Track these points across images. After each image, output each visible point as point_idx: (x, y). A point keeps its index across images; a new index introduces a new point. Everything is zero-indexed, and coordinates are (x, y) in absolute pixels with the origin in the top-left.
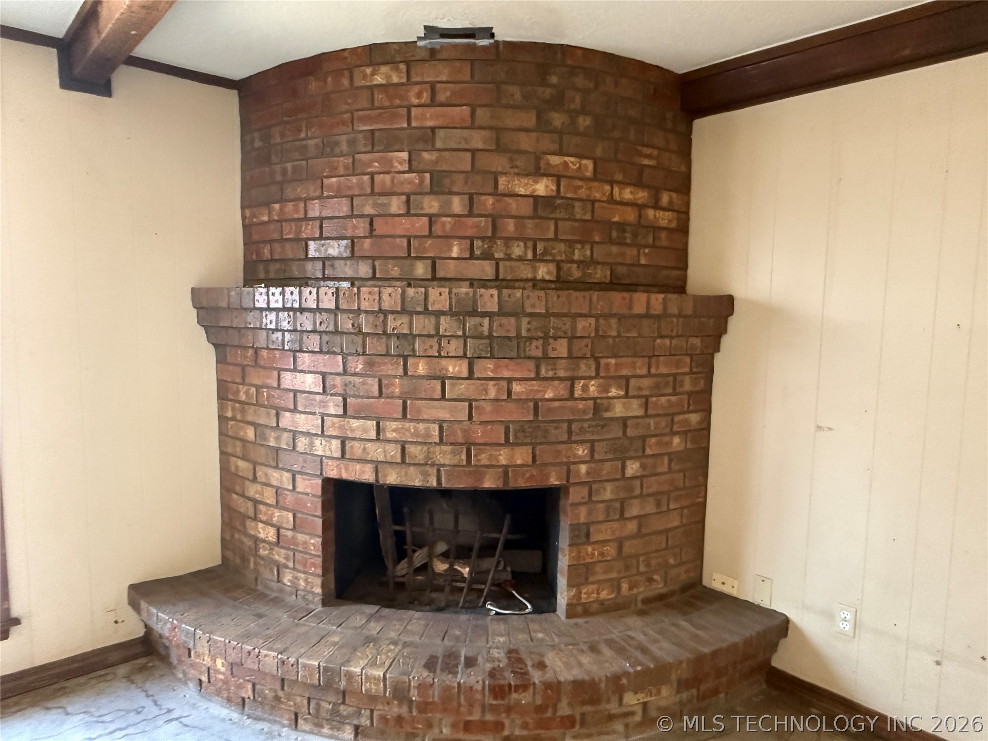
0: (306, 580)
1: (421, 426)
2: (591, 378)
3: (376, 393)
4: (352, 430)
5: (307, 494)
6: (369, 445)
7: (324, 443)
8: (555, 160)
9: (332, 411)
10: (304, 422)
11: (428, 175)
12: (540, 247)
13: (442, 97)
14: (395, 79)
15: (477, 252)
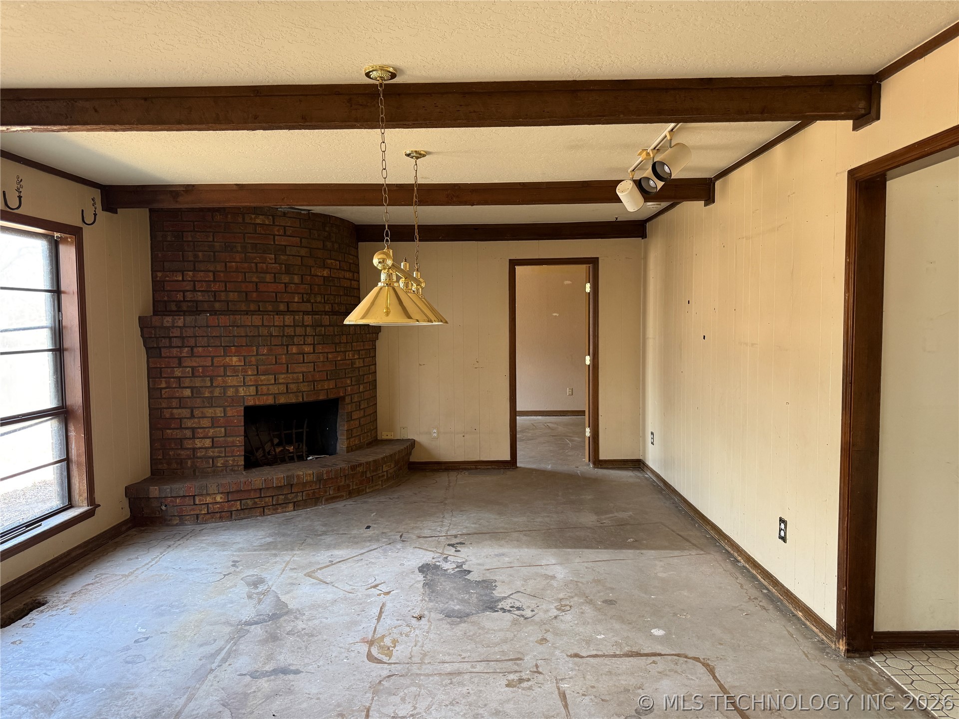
0: (234, 460)
1: (295, 375)
2: (350, 351)
3: (274, 363)
4: (261, 381)
5: (234, 416)
6: (271, 387)
7: (245, 389)
8: (329, 261)
9: (250, 373)
10: (230, 381)
11: (284, 266)
12: (326, 297)
13: (288, 233)
14: (267, 222)
15: (305, 300)
